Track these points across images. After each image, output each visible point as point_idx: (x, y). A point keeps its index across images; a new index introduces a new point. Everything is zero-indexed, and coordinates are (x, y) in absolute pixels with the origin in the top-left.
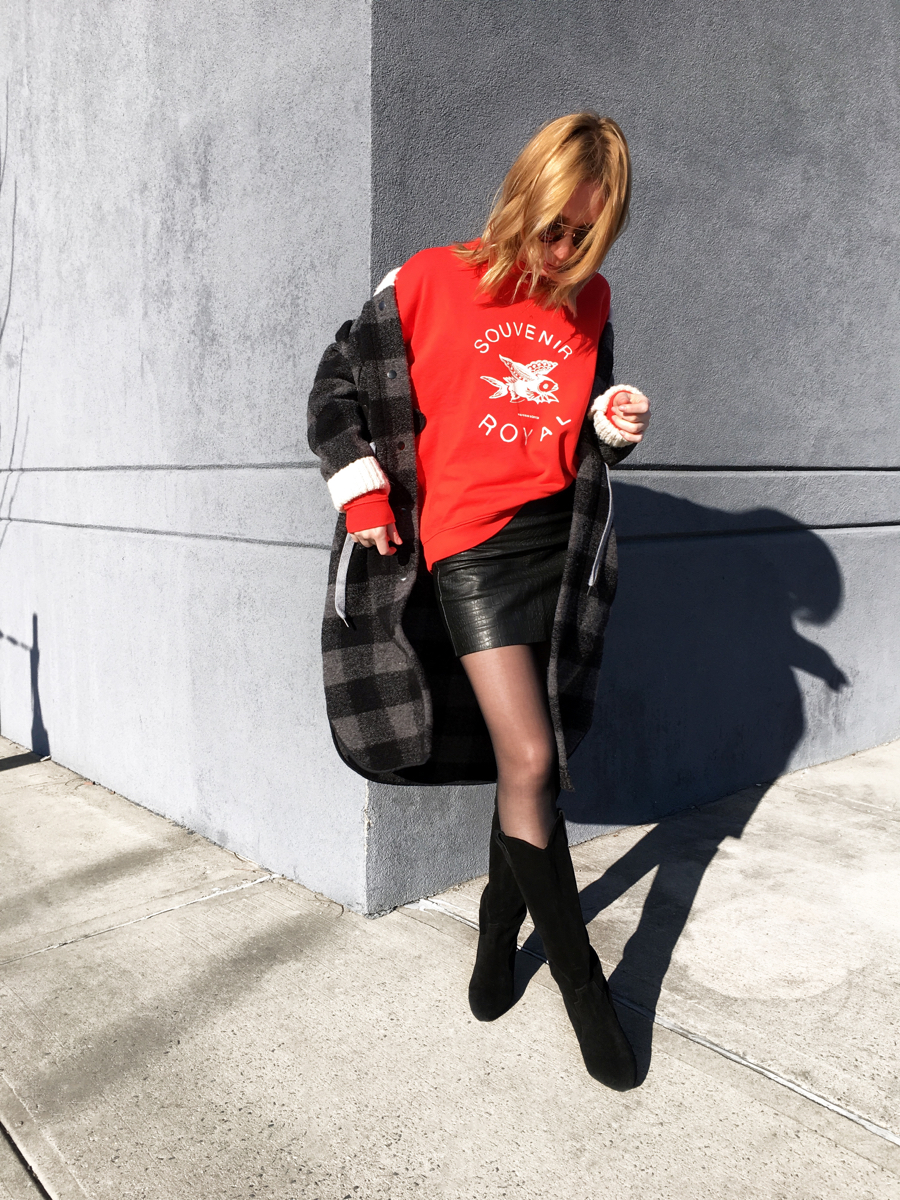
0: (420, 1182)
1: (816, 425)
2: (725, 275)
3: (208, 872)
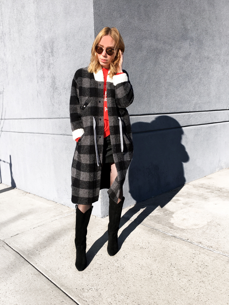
1: (194, 102)
2: (173, 69)
3: (63, 211)
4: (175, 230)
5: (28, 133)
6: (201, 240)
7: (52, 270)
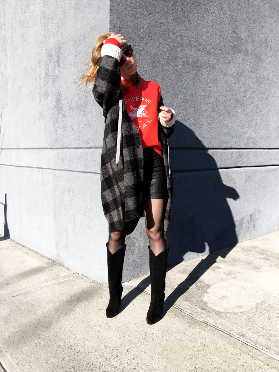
0: (124, 369)
1: (247, 136)
2: (219, 90)
3: (59, 274)
4: (208, 312)
5: (26, 167)
6: (244, 331)
7: (19, 363)
